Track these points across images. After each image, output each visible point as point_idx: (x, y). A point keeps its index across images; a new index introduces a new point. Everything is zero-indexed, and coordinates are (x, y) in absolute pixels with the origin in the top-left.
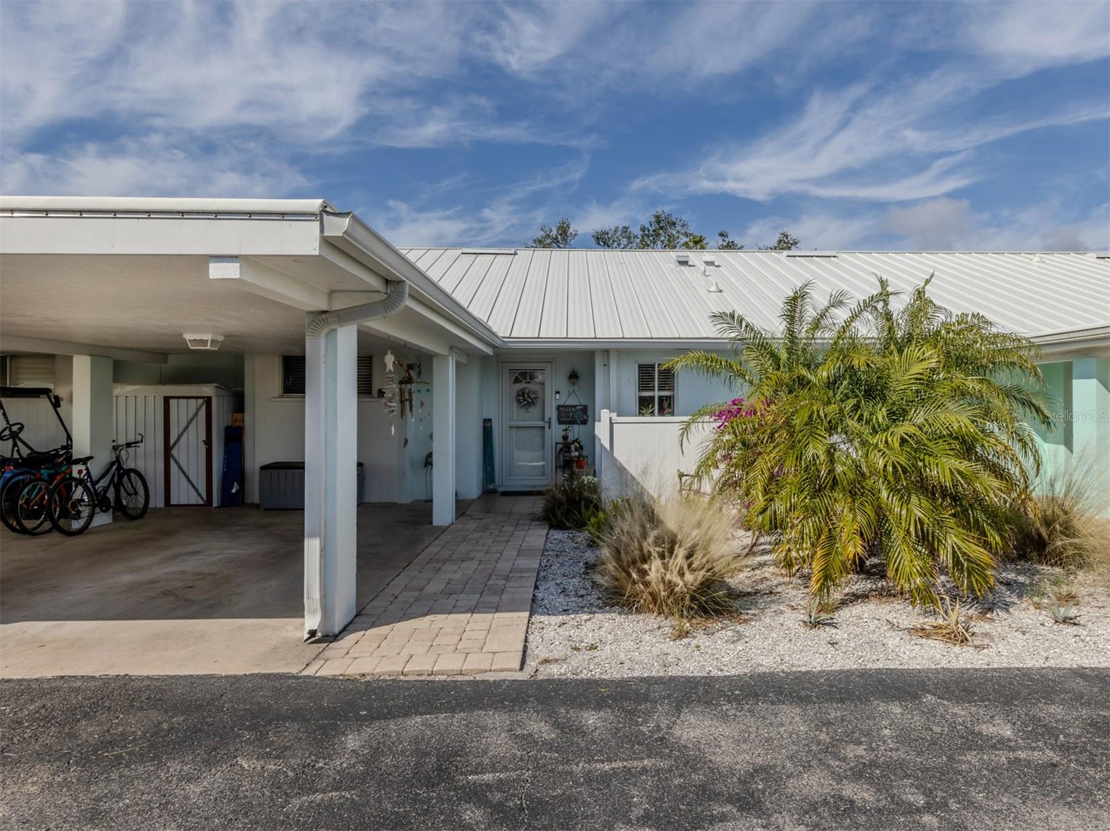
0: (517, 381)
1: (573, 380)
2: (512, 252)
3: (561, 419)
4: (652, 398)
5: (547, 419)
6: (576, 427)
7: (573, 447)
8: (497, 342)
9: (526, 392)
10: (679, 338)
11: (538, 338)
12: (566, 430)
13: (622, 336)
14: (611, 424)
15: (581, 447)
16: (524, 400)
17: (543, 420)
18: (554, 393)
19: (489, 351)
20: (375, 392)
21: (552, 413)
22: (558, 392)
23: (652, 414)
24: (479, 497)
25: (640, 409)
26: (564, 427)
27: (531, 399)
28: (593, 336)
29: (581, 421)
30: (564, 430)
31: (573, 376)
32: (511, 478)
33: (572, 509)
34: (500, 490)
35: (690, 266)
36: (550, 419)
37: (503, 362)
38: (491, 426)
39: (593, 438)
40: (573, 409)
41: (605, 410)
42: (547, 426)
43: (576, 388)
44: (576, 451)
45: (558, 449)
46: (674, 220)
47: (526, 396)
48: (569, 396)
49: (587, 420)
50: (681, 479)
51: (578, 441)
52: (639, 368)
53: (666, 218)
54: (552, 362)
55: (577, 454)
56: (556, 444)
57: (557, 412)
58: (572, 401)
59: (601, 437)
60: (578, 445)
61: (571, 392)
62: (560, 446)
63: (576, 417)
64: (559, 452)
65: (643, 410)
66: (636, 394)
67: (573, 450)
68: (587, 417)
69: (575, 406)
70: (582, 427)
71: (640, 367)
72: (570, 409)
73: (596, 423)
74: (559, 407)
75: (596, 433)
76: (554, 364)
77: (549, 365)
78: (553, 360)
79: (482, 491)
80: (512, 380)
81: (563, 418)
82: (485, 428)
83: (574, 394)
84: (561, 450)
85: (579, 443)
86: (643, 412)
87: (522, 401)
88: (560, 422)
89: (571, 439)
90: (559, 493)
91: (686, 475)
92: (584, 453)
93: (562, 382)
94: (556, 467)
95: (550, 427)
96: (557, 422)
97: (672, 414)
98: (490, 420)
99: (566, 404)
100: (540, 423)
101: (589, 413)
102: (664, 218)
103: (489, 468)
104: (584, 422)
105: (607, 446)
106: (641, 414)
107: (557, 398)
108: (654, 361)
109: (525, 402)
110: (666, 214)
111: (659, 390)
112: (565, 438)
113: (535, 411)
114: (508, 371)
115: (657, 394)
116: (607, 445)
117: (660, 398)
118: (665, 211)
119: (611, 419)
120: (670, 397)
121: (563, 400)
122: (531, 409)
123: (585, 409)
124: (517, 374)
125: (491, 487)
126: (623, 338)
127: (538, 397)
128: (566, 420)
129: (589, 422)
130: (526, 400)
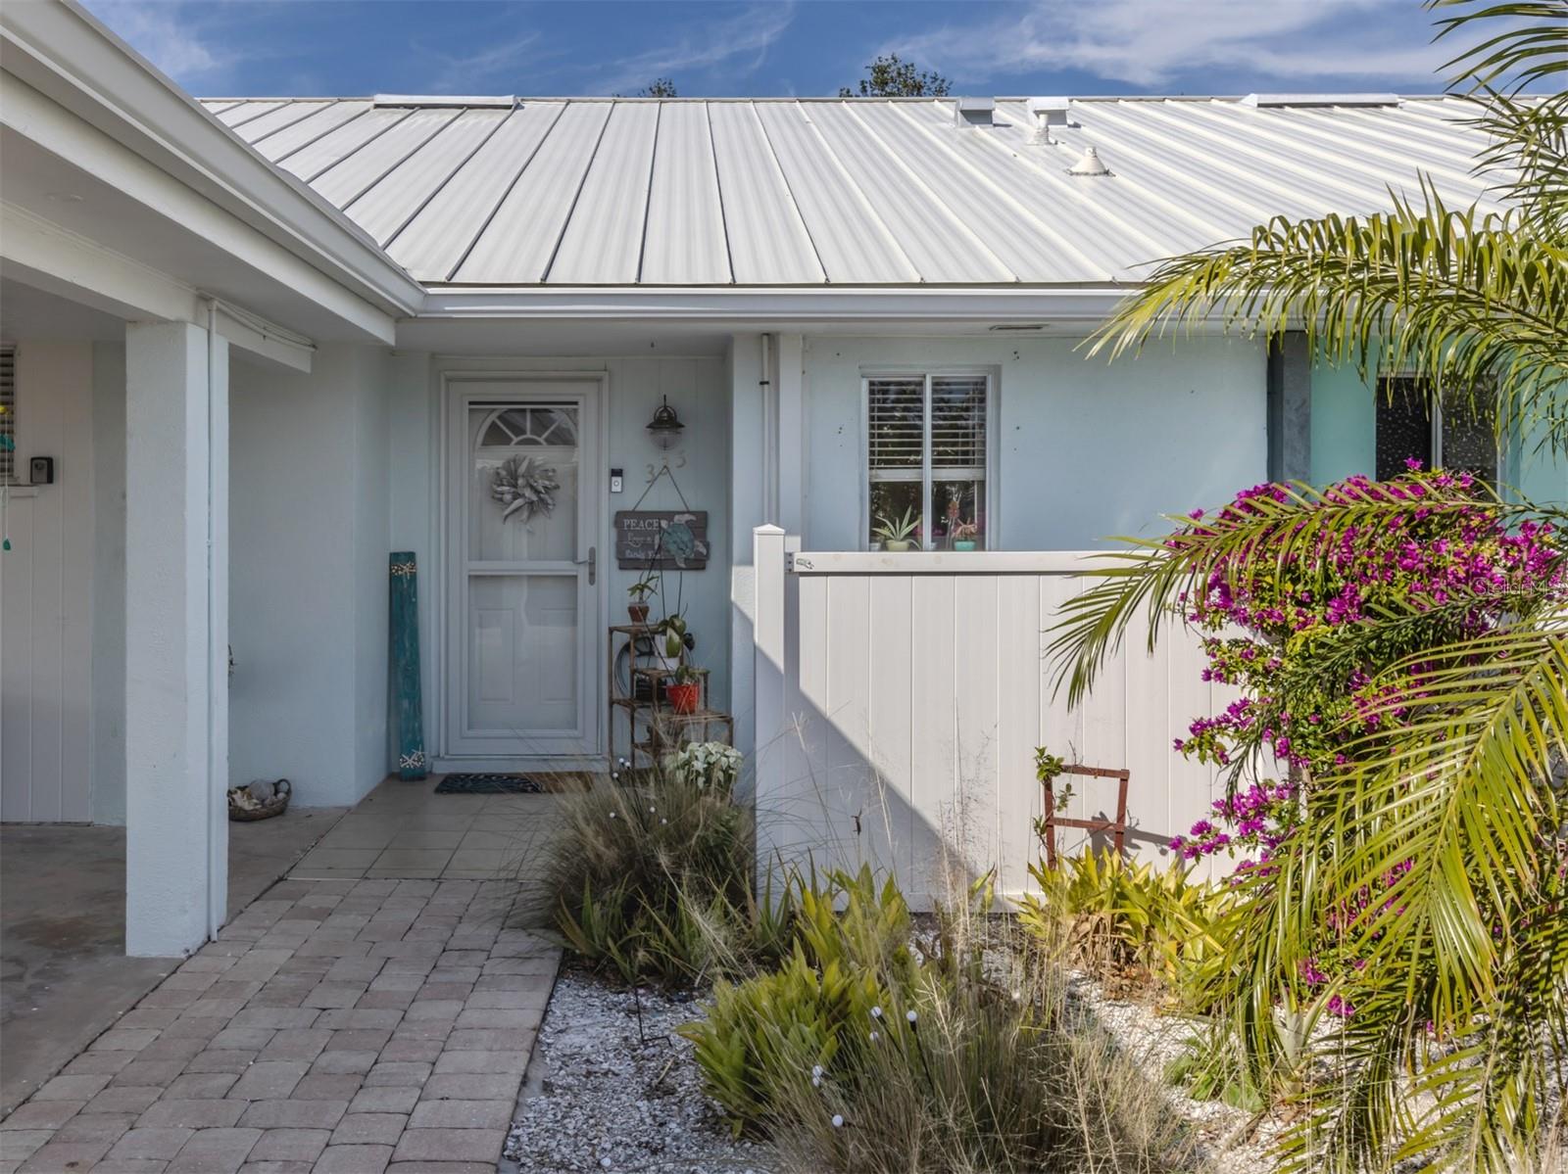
0: (495, 436)
1: (666, 434)
2: (509, 100)
3: (629, 554)
4: (917, 486)
5: (583, 555)
6: (670, 578)
7: (660, 642)
8: (404, 297)
9: (522, 469)
10: (1017, 285)
11: (542, 285)
12: (641, 588)
13: (822, 280)
14: (792, 577)
15: (688, 642)
16: (516, 496)
17: (574, 558)
18: (606, 473)
19: (381, 330)
20: (22, 469)
21: (599, 536)
22: (616, 473)
23: (914, 541)
24: (367, 801)
25: (875, 523)
26: (634, 577)
27: (537, 492)
28: (728, 280)
29: (686, 560)
30: (633, 590)
31: (666, 422)
32: (471, 733)
33: (644, 902)
34: (442, 768)
35: (995, 125)
36: (592, 552)
37: (449, 380)
38: (414, 577)
39: (725, 612)
40: (664, 524)
41: (769, 528)
42: (583, 573)
43: (673, 459)
44: (672, 654)
45: (618, 646)
46: (919, 79)
47: (521, 482)
48: (652, 482)
49: (708, 556)
50: (1048, 787)
51: (678, 623)
52: (872, 392)
53: (899, 74)
54: (599, 380)
55: (673, 664)
56: (611, 631)
57: (614, 532)
58: (661, 499)
59: (753, 612)
60: (676, 638)
61: (656, 472)
62: (620, 639)
63: (673, 548)
64: (620, 657)
65: (883, 525)
66: (861, 476)
67: (664, 653)
68: (707, 546)
69: (669, 515)
70: (689, 577)
71: (878, 389)
72: (655, 522)
73: (736, 570)
74: (620, 518)
75: (733, 597)
76: (605, 386)
77: (589, 389)
78: (606, 375)
79: (382, 776)
80: (480, 439)
81: (633, 550)
82: (394, 580)
83: (665, 479)
84: (627, 648)
85: (680, 631)
86: (884, 531)
87: (508, 497)
88: (625, 564)
89: (654, 618)
90: (597, 834)
91: (1066, 769)
92: (700, 661)
93: (630, 444)
94: (611, 703)
95: (592, 581)
96: (615, 564)
97: (979, 542)
98: (410, 557)
99: (641, 508)
100: (565, 567)
101: (714, 534)
102: (895, 74)
103: (405, 704)
104: (698, 564)
105: (777, 654)
106: (876, 537)
107: (617, 488)
108: (919, 371)
109: (519, 502)
110: (900, 65)
111: (935, 462)
112: (638, 613)
113: (551, 525)
114: (467, 407)
115: (929, 475)
116: (775, 651)
117: (941, 490)
118: (897, 56)
119: (789, 557)
120: (966, 486)
121: (632, 494)
122: (540, 521)
123: (699, 524)
124: (493, 417)
125: (410, 762)
126: (827, 285)
127: (557, 487)
128: (641, 556)
129: (713, 564)
130: (523, 496)
